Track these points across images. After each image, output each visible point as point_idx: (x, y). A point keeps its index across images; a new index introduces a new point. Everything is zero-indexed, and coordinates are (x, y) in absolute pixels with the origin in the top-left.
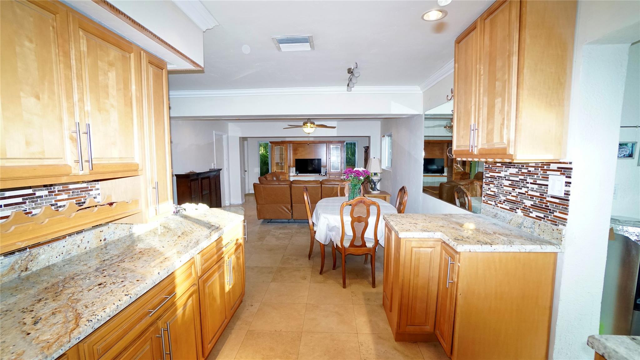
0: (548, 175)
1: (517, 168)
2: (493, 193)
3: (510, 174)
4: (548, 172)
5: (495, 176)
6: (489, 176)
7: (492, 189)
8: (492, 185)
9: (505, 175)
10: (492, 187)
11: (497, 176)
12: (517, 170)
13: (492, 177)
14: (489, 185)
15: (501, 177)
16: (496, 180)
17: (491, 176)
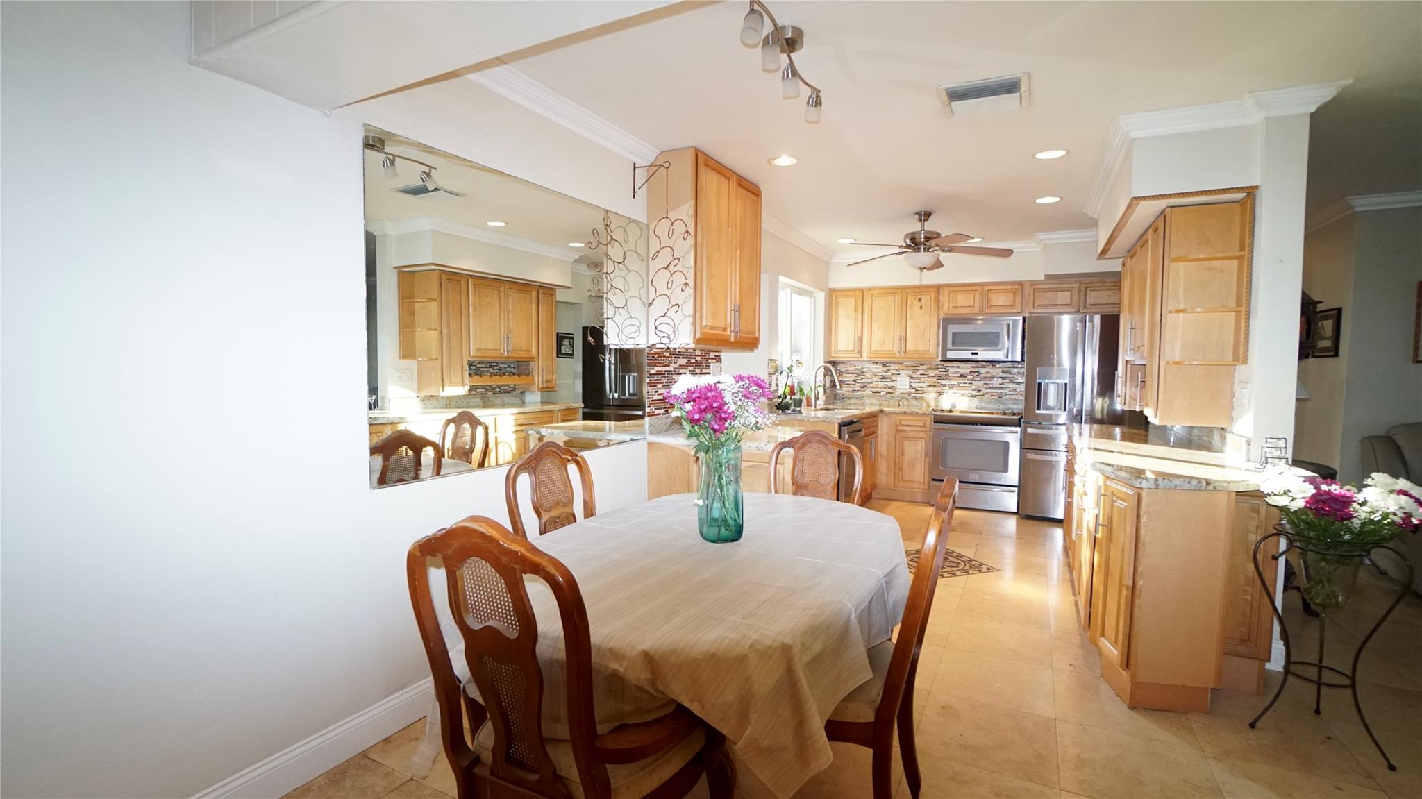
0: (710, 363)
1: (686, 358)
2: (661, 397)
3: (680, 366)
4: (710, 361)
5: (662, 371)
6: (655, 372)
7: (660, 392)
8: (659, 386)
9: (674, 368)
10: (659, 389)
11: (666, 371)
12: (686, 360)
13: (659, 373)
14: (656, 386)
15: (671, 371)
16: (665, 377)
17: (657, 371)
